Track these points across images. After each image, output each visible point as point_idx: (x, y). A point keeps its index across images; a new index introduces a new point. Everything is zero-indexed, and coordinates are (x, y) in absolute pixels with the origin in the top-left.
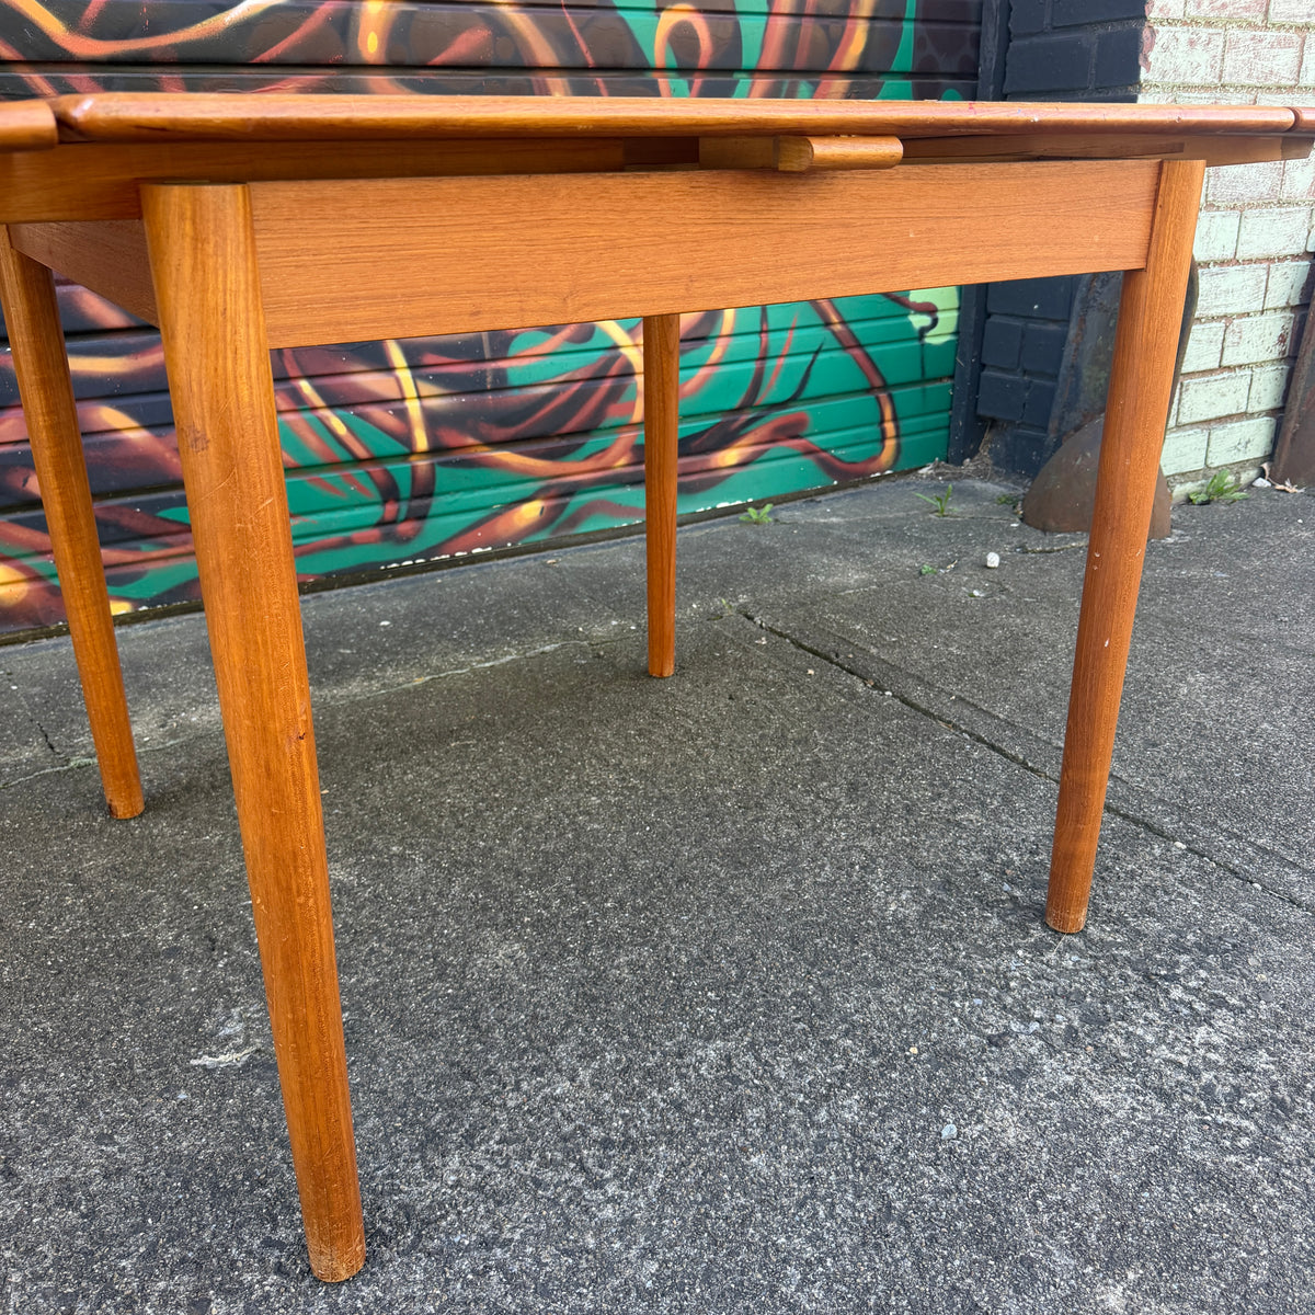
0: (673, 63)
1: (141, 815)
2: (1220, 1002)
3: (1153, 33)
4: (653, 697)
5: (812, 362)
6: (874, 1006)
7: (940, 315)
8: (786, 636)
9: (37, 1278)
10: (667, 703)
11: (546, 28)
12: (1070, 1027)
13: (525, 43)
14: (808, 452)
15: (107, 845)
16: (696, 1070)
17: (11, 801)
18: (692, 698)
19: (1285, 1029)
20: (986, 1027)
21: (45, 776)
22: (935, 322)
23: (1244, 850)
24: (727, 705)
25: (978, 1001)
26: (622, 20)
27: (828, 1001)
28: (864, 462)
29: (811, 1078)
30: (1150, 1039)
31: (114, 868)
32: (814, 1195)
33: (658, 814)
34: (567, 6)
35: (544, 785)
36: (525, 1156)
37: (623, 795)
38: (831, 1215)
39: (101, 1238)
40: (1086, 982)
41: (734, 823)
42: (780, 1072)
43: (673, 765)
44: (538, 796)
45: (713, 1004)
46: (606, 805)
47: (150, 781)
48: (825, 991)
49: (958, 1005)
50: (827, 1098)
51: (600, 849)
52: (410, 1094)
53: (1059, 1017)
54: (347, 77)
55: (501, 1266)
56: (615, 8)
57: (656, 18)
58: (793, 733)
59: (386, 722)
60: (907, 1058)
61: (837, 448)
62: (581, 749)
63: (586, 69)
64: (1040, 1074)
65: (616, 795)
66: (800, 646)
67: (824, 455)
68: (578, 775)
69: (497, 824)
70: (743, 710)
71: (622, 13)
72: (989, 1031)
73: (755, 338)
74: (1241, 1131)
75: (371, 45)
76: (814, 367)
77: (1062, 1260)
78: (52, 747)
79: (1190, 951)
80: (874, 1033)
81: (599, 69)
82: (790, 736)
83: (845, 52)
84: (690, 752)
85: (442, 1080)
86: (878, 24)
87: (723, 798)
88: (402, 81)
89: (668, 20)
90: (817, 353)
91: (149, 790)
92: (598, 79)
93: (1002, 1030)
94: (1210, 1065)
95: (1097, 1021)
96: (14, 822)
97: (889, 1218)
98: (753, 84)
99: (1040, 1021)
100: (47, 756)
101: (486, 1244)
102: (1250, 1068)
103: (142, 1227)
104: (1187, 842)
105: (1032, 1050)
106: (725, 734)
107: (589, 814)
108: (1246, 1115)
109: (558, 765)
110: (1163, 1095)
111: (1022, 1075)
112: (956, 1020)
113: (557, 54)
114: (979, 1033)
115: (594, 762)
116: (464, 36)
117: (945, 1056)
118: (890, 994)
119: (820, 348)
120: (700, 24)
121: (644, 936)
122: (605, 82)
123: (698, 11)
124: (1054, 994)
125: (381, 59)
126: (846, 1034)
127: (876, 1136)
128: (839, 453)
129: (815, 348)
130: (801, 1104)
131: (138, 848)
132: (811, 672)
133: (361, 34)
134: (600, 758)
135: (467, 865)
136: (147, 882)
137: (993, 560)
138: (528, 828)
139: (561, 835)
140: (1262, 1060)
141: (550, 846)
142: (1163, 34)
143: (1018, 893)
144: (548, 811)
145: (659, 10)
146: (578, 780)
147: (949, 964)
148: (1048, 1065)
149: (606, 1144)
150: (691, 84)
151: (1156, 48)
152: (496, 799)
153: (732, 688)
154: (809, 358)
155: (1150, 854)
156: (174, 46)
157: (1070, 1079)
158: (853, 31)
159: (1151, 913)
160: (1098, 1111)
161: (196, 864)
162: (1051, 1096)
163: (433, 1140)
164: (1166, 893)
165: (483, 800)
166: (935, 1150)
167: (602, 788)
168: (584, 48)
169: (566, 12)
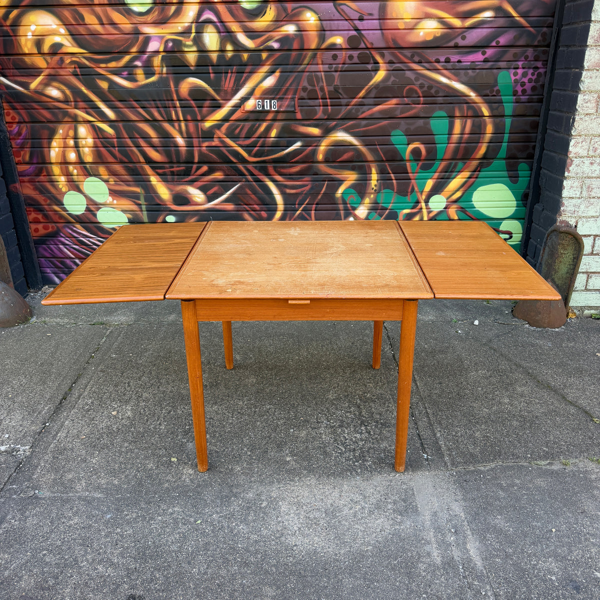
2: (369, 433)
3: (572, 161)
6: (304, 410)
7: (513, 235)
9: (154, 401)
12: (335, 425)
16: (263, 408)
19: (375, 441)
20: (320, 420)
22: (511, 237)
23: (422, 411)
25: (324, 416)
27: (297, 406)
29: (280, 416)
30: (346, 432)
32: (261, 430)
33: (306, 365)
36: (226, 410)
38: (261, 434)
39: (164, 399)
40: (348, 420)
42: (276, 413)
45: (277, 400)
49: (319, 415)
50: (279, 419)
52: (218, 396)
53: (335, 423)
54: (313, 165)
55: (210, 422)
56: (394, 145)
59: (273, 328)
60: (300, 419)
64: (319, 430)
71: (396, 146)
74: (341, 450)
75: (320, 157)
77: (287, 452)
79: (377, 423)
80: (299, 414)
81: (387, 161)
83: (477, 153)
85: (224, 396)
86: (491, 144)
89: (411, 147)
93: (322, 421)
94: (351, 440)
95: (340, 426)
97: (269, 437)
98: (441, 163)
99: (330, 422)
101: (211, 418)
102: (357, 443)
103: (170, 400)
105: (322, 426)
108: (345, 449)
110: (335, 440)
111: (315, 428)
112: (316, 417)
114: (317, 420)
116: (346, 154)
117: (306, 421)
118: (310, 409)
120: (422, 148)
121: (278, 385)
123: (422, 144)
124: (339, 420)
126: (294, 412)
127: (280, 427)
130: (274, 419)
137: (476, 322)
139: (283, 363)
140: (361, 443)
141: (279, 364)
142: (576, 161)
145: (408, 144)
147: (327, 408)
148: (323, 429)
149: (239, 413)
150: (418, 164)
151: (573, 166)
157: (323, 432)
158: (481, 147)
159: (380, 414)
160: (320, 438)
162: (316, 433)
163: (216, 403)
166: (287, 432)
168: (382, 155)
169: (378, 147)
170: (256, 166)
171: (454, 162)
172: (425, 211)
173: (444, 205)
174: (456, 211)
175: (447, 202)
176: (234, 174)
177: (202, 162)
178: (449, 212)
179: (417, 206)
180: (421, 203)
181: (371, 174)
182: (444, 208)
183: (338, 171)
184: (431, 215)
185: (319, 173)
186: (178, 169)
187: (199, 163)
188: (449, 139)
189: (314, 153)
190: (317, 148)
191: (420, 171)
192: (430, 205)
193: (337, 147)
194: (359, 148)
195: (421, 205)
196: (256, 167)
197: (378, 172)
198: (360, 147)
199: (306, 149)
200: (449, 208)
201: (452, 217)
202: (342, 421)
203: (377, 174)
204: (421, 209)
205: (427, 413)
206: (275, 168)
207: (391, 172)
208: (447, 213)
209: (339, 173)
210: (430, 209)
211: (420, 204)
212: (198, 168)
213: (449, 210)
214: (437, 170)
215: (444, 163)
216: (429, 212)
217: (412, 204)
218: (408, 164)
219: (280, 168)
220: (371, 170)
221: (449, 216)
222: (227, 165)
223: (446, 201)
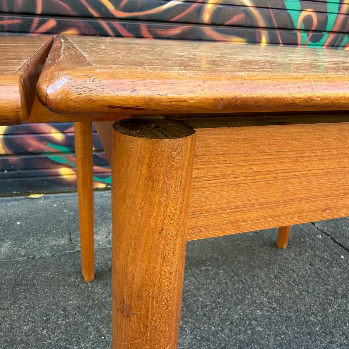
0: (303, 28)
1: (93, 281)
4: (279, 258)
8: (329, 235)
10: (285, 262)
11: (263, 15)
13: (256, 19)
15: (79, 294)
17: (53, 264)
18: (295, 261)
21: (66, 254)
24: (309, 269)
26: (289, 14)
31: (78, 307)
34: (271, 8)
35: (237, 298)
37: (270, 312)
41: (321, 342)
43: (290, 298)
44: (236, 305)
46: (263, 316)
47: (99, 264)
51: (262, 344)
54: (197, 27)
56: (287, 9)
57: (300, 13)
58: (340, 290)
62: (252, 281)
63: (274, 28)
65: (268, 311)
66: (335, 241)
68: (251, 295)
69: (219, 317)
70: (316, 272)
71: (289, 11)
75: (206, 17)
78: (71, 240)
81: (279, 28)
82: (339, 292)
84: (297, 293)
87: (314, 324)
88: (214, 29)
89: (304, 14)
91: (97, 268)
92: (278, 32)
96: (51, 274)
98: (329, 36)
100: (68, 244)
106: (311, 285)
107: (257, 320)
109: (243, 288)
113: (266, 23)
115: (258, 290)
116: (236, 16)
120: (314, 16)
122: (280, 33)
123: (315, 12)
125: (209, 22)
131: (88, 298)
132: (342, 257)
133: (204, 14)
134: (260, 288)
135: (207, 340)
136: (88, 317)
138: (232, 323)
139: (246, 331)
141: (241, 337)
144: (240, 315)
145: (301, 11)
146: (251, 299)
150: (308, 36)
152: (219, 303)
153: (311, 260)
156: (146, 15)
161: (107, 312)
165: (214, 302)
167: (262, 306)
168: (274, 21)
169: (270, 10)
170: (125, 24)
171: (341, 35)
176: (93, 33)
177: (46, 15)
181: (260, 42)
183: (226, 37)
185: (203, 38)
186: (10, 22)
187: (42, 15)
188: (340, 8)
189: (199, 11)
190: (203, 5)
191: (310, 43)
193: (226, 7)
194: (250, 10)
196: (124, 26)
197: (269, 42)
198: (251, 8)
199: (189, 6)
203: (267, 43)
206: (149, 28)
207: (281, 42)
209: (226, 40)
212: (41, 23)
214: (325, 43)
215: (332, 36)
218: (299, 34)
219: (155, 29)
220: (261, 38)
222: (86, 21)
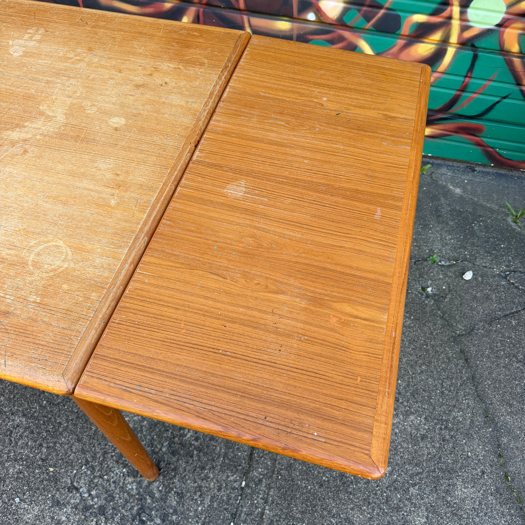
5: (498, 102)
6: (66, 446)
12: (93, 505)
14: (478, 144)
16: (9, 422)
20: (77, 482)
23: (257, 508)
25: (89, 472)
28: (517, 161)
29: (22, 451)
40: (120, 498)
42: (20, 443)
48: (66, 429)
49: (83, 468)
50: (16, 460)
53: (96, 500)
60: (48, 469)
61: (500, 149)
64: (61, 509)
67: (490, 149)
72: (75, 484)
73: (462, 79)
76: (498, 105)
80: (54, 454)
90: (504, 98)
93: (79, 487)
99: (90, 495)
104: (247, 485)
105: (72, 501)
111: (58, 504)
112: (75, 472)
114: (72, 482)
117: (55, 479)
118: (77, 446)
119: (507, 96)
124: (107, 491)
126: (48, 447)
127: (7, 482)
128: (501, 152)
129: (504, 96)
130: (10, 456)
137: (469, 275)
143: (164, 449)
147: (105, 453)
148: (68, 509)
154: (497, 99)
155: (228, 477)
157: (64, 518)
159: (181, 497)
162: (52, 518)
164: (200, 496)
166: (10, 500)
172: (456, 24)
173: (498, 18)
174: (520, 35)
175: (506, 13)
178: (505, 36)
179: (443, 10)
180: (452, 5)
182: (498, 25)
184: (468, 34)
192: (471, 13)
195: (451, 11)
200: (506, 27)
201: (507, 46)
202: (111, 498)
204: (450, 18)
205: (263, 514)
208: (501, 35)
210: (467, 21)
211: (449, 9)
213: (507, 30)
216: (464, 28)
217: (434, 6)
221: (501, 44)
223: (504, 9)
